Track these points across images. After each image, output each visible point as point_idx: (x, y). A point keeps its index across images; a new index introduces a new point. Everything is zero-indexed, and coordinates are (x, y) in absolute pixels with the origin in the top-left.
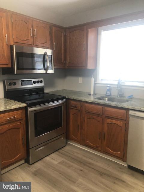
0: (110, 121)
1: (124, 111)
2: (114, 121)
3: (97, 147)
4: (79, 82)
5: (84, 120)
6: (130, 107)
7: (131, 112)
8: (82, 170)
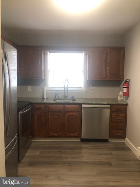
0: (69, 114)
1: (78, 106)
2: (72, 113)
3: (60, 135)
4: (29, 90)
5: (48, 118)
6: (82, 103)
7: (83, 106)
8: (59, 151)
